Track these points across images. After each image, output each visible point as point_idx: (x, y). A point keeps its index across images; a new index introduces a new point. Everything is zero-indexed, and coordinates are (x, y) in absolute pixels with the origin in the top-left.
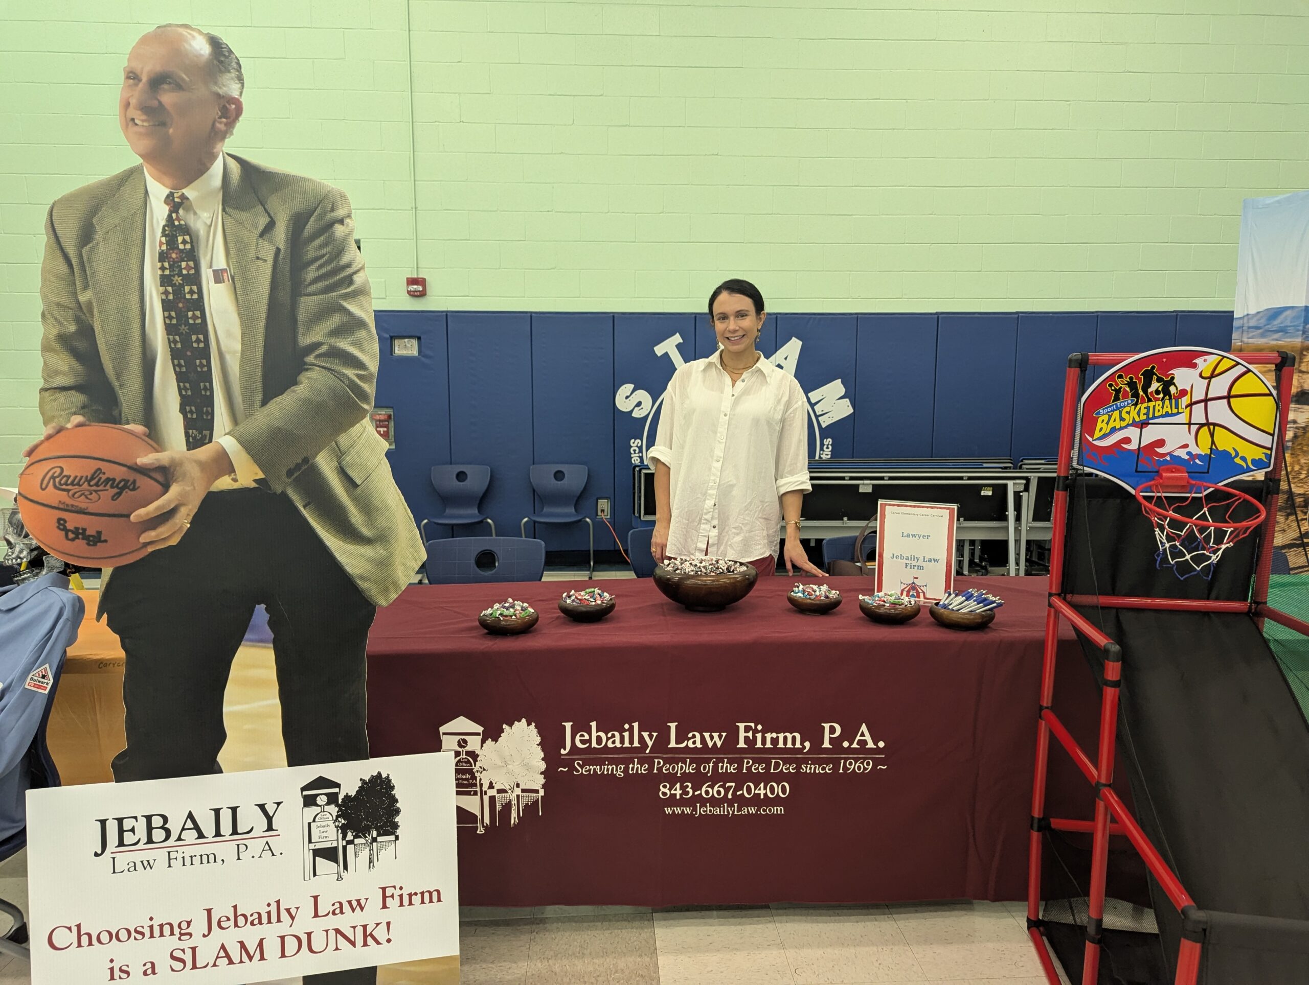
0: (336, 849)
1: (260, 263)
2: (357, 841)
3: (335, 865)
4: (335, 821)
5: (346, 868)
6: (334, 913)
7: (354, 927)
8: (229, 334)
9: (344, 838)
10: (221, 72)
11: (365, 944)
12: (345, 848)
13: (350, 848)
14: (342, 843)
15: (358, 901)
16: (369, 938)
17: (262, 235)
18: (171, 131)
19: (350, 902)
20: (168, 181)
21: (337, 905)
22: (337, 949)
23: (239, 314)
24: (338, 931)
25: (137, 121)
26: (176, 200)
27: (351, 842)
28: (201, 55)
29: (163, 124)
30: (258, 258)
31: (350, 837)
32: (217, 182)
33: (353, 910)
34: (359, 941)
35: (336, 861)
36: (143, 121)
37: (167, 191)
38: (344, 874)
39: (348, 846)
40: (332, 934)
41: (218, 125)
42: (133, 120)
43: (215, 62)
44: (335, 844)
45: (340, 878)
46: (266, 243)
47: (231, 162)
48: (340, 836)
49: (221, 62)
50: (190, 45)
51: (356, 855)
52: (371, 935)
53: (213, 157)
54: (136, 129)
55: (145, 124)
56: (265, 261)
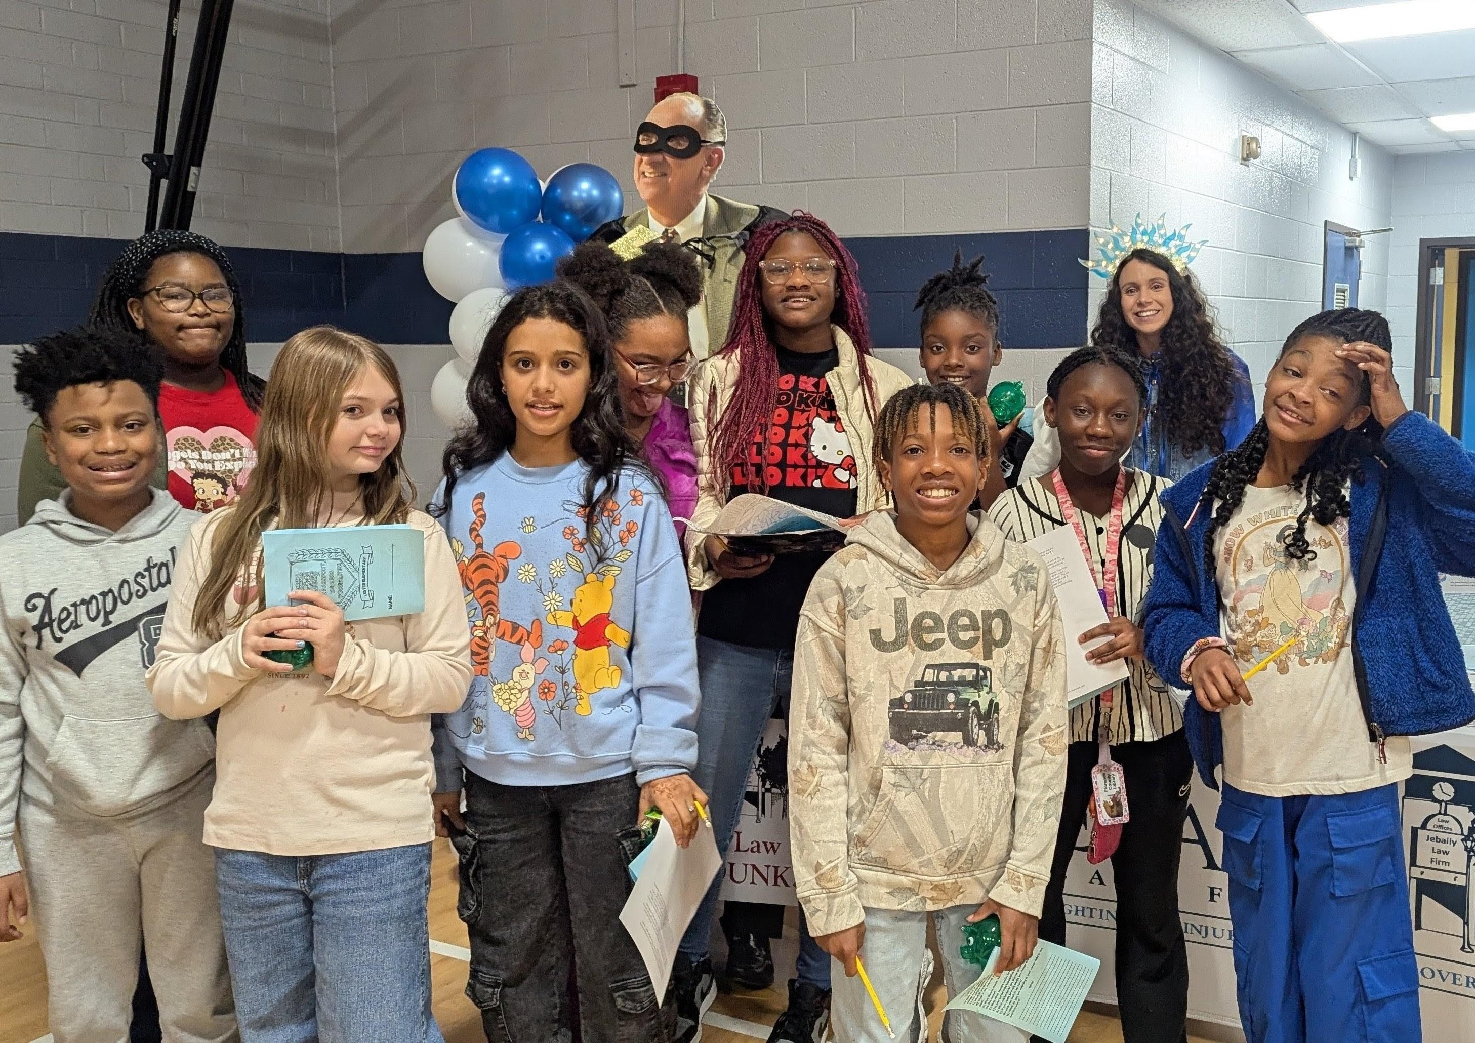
0: (756, 794)
1: (726, 284)
2: (774, 790)
3: (754, 807)
4: (758, 769)
5: (763, 812)
6: (752, 851)
7: (768, 867)
8: (700, 344)
9: (763, 786)
10: (710, 128)
11: (776, 884)
12: (763, 795)
13: (768, 795)
14: (761, 790)
15: (772, 844)
16: (779, 879)
17: (730, 261)
18: (670, 179)
19: (765, 843)
20: (664, 220)
21: (755, 844)
22: (753, 883)
23: (708, 328)
24: (754, 867)
25: (647, 174)
26: (670, 235)
27: (768, 790)
28: (697, 116)
29: (665, 175)
30: (725, 280)
31: (768, 786)
32: (700, 219)
33: (768, 851)
34: (771, 880)
35: (756, 805)
36: (650, 173)
37: (663, 229)
38: (762, 818)
39: (767, 794)
40: (750, 868)
41: (704, 172)
42: (644, 173)
43: (707, 121)
44: (756, 790)
45: (758, 821)
46: (733, 268)
47: (711, 200)
48: (761, 783)
49: (710, 120)
50: (689, 108)
51: (773, 803)
52: (781, 876)
53: (698, 199)
54: (646, 180)
55: (652, 175)
56: (731, 282)
